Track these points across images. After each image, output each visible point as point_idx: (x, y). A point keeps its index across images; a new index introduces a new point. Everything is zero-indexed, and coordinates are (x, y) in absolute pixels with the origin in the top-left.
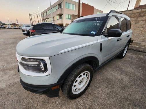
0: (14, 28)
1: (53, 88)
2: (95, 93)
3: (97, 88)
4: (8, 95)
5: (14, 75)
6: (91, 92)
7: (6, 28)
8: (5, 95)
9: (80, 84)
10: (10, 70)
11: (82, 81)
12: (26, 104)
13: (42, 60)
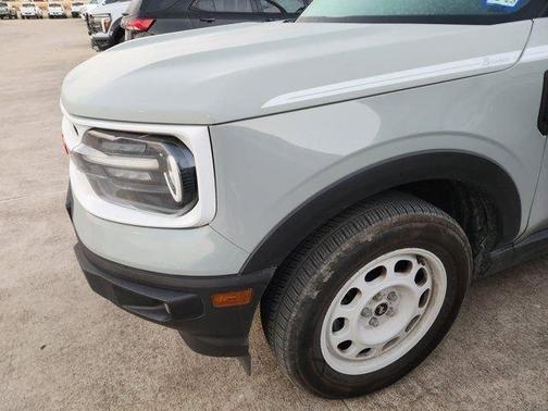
0: (51, 17)
1: (221, 300)
2: (468, 400)
3: (484, 372)
4: (24, 319)
5: (50, 241)
6: (446, 388)
7: (16, 17)
8: (14, 320)
9: (373, 324)
10: (33, 216)
11: (385, 306)
12: (96, 373)
13: (174, 142)
